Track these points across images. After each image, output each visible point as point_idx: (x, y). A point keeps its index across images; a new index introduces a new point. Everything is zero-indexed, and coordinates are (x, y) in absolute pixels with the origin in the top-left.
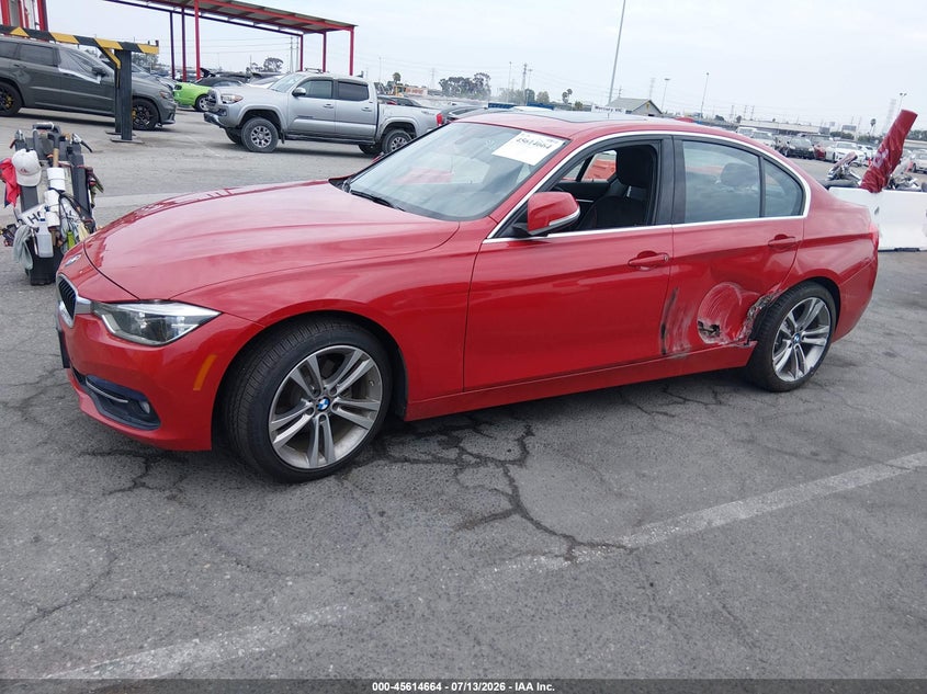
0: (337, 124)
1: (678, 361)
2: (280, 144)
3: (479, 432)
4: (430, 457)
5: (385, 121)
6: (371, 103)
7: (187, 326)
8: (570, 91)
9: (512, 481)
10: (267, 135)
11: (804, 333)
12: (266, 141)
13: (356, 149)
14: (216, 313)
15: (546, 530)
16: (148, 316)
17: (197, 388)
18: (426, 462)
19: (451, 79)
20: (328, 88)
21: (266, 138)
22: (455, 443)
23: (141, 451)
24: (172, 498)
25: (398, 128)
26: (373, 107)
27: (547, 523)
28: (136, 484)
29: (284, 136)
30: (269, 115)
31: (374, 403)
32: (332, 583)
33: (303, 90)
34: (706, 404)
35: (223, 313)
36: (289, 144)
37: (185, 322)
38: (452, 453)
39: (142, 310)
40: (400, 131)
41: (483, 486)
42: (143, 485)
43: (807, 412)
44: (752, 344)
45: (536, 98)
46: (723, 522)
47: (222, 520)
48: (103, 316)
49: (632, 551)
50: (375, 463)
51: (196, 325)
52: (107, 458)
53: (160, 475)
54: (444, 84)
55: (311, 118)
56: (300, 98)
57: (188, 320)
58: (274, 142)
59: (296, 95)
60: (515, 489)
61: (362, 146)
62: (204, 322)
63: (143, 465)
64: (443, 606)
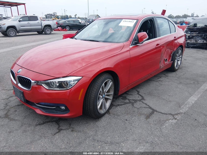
0: (31, 27)
1: (162, 68)
2: (17, 34)
3: (128, 94)
4: (123, 103)
5: (43, 25)
6: (39, 21)
7: (74, 82)
8: (76, 15)
9: (146, 104)
10: (14, 32)
11: (178, 58)
12: (14, 34)
13: (36, 33)
14: (81, 77)
15: (164, 114)
16: (59, 82)
17: (79, 99)
18: (124, 104)
19: (47, 14)
20: (27, 19)
21: (14, 33)
22: (125, 98)
23: (52, 120)
24: (72, 131)
25: (47, 26)
26: (40, 22)
27: (163, 112)
28: (60, 130)
29: (18, 32)
30: (13, 27)
31: (112, 93)
32: (133, 142)
33: (21, 20)
34: (165, 77)
35: (83, 77)
36: (20, 34)
37: (73, 81)
38: (127, 101)
39: (57, 80)
40: (48, 27)
41: (141, 107)
42: (61, 129)
43: (184, 74)
44: (172, 62)
45: (69, 17)
46: (194, 102)
47: (91, 133)
48: (42, 85)
49: (185, 113)
50: (113, 108)
51: (77, 82)
52: (45, 125)
53: (63, 126)
54: (46, 16)
55: (24, 26)
56: (21, 22)
57: (74, 81)
58: (16, 34)
59: (19, 21)
60: (148, 106)
61: (38, 32)
62: (79, 80)
63: (56, 124)
64: (162, 139)
